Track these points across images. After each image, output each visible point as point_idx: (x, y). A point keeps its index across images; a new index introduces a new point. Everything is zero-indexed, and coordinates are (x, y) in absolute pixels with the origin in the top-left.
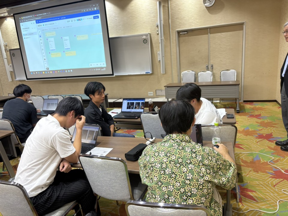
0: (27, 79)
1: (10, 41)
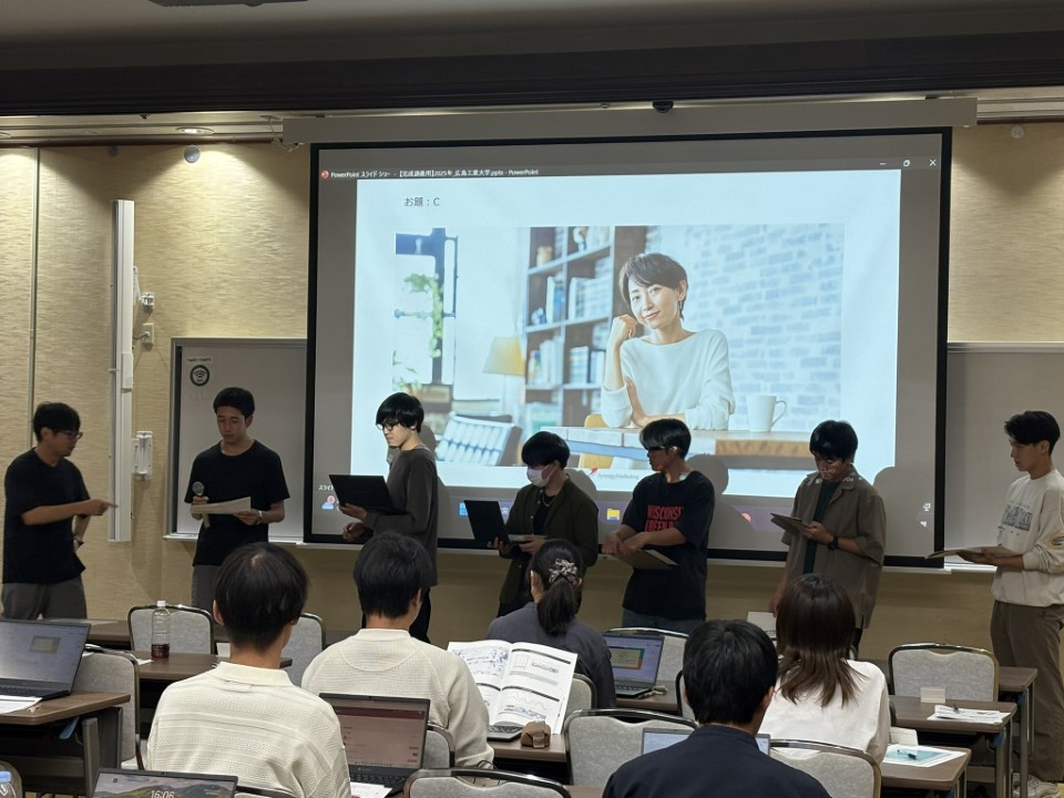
0: (308, 537)
1: (186, 286)
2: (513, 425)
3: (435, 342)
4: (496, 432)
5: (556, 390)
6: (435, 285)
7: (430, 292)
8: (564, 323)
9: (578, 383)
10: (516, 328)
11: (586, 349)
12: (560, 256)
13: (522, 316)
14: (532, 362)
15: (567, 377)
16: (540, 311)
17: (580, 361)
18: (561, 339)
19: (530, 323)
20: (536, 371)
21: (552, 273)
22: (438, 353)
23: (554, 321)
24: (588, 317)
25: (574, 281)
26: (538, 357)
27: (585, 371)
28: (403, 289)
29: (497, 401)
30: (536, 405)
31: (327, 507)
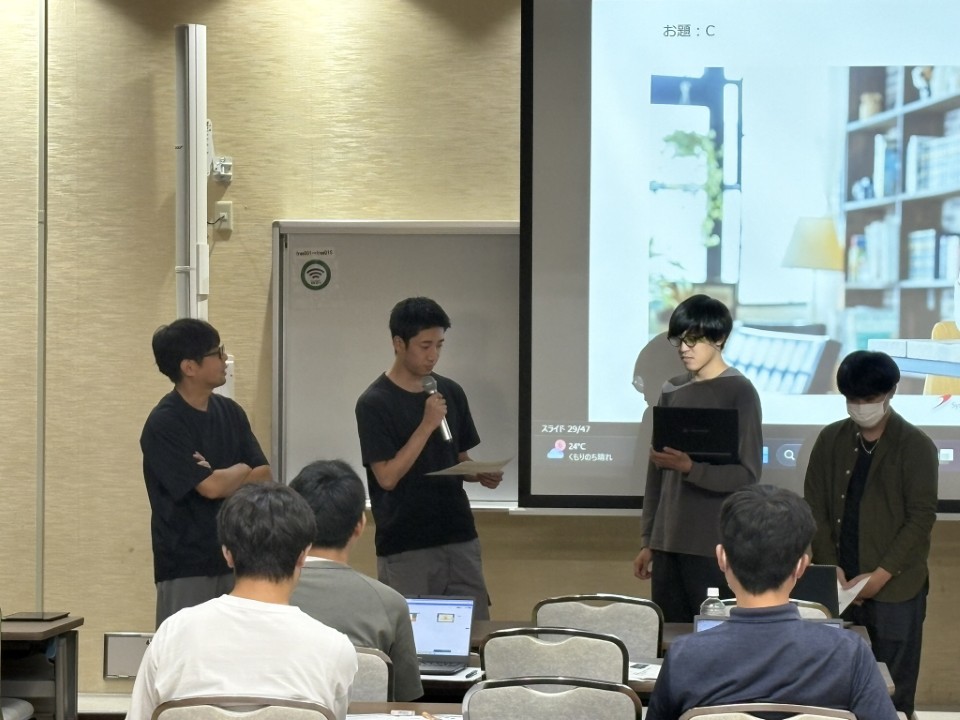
0: (525, 498)
1: (281, 148)
2: (827, 338)
3: (710, 225)
4: (802, 348)
5: (888, 289)
6: (710, 146)
7: (703, 156)
8: (900, 197)
9: (922, 279)
10: (829, 205)
11: (931, 233)
12: (892, 106)
13: (838, 188)
14: (854, 252)
15: (905, 271)
16: (865, 182)
17: (924, 250)
18: (895, 220)
19: (850, 197)
20: (859, 264)
21: (881, 130)
22: (715, 241)
23: (886, 194)
24: (934, 189)
25: (914, 141)
26: (862, 245)
27: (930, 263)
28: (662, 152)
29: (803, 304)
30: (860, 310)
31: (556, 454)
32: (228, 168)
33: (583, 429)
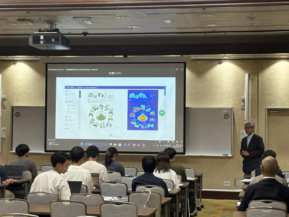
0: (46, 151)
31: (50, 144)
32: (5, 97)
33: (54, 140)
